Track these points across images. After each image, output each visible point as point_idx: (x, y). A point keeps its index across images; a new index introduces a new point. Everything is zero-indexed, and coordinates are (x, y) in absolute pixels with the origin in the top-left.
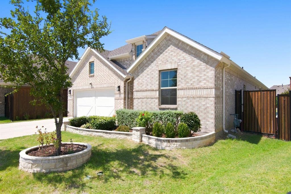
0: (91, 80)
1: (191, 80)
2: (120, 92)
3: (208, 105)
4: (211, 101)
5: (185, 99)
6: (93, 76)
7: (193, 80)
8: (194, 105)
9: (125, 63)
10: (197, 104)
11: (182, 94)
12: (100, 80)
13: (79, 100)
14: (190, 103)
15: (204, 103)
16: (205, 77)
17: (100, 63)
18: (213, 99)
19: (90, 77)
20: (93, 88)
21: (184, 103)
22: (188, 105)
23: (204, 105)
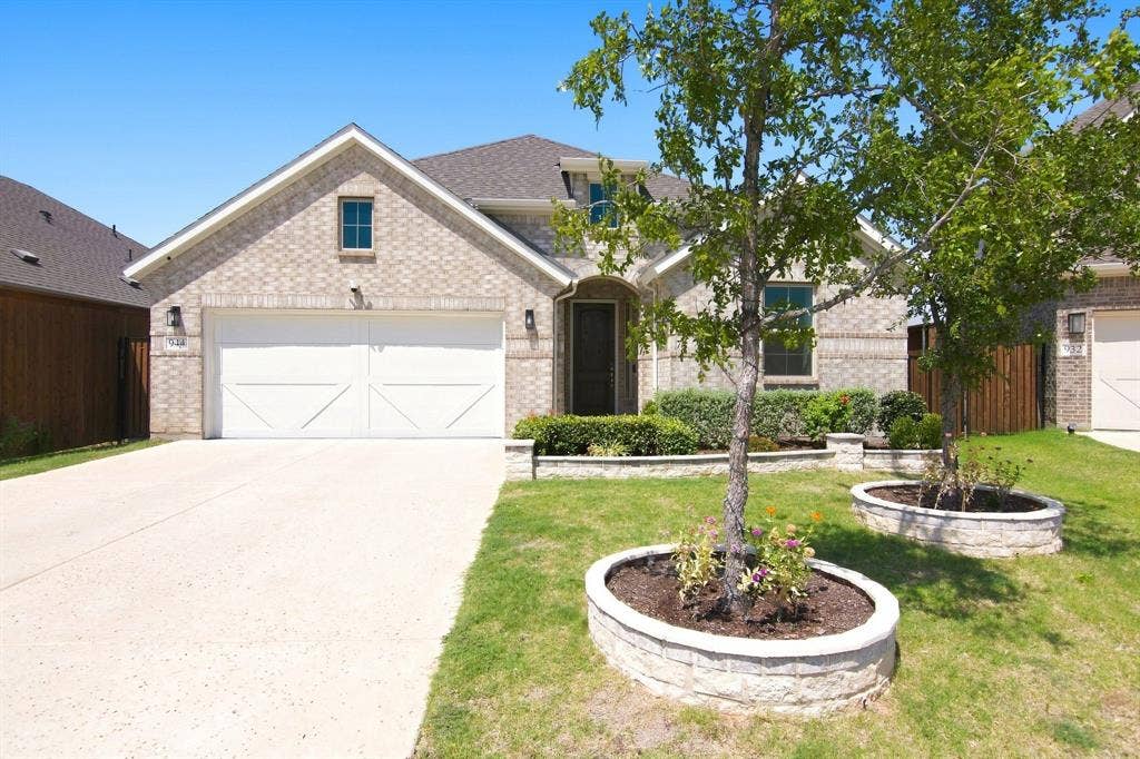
0: (353, 276)
1: (854, 316)
2: (533, 332)
3: (893, 376)
4: (900, 366)
5: (838, 361)
6: (372, 259)
7: (860, 316)
8: (861, 375)
9: (537, 233)
10: (868, 372)
11: (832, 348)
12: (414, 281)
13: (228, 355)
14: (852, 371)
15: (884, 371)
16: (887, 312)
17: (416, 211)
18: (903, 361)
19: (343, 259)
20: (369, 307)
21: (837, 371)
22: (846, 376)
23: (884, 376)
